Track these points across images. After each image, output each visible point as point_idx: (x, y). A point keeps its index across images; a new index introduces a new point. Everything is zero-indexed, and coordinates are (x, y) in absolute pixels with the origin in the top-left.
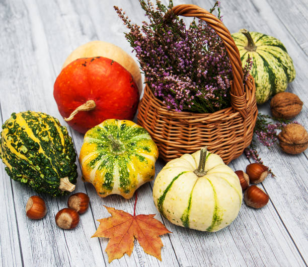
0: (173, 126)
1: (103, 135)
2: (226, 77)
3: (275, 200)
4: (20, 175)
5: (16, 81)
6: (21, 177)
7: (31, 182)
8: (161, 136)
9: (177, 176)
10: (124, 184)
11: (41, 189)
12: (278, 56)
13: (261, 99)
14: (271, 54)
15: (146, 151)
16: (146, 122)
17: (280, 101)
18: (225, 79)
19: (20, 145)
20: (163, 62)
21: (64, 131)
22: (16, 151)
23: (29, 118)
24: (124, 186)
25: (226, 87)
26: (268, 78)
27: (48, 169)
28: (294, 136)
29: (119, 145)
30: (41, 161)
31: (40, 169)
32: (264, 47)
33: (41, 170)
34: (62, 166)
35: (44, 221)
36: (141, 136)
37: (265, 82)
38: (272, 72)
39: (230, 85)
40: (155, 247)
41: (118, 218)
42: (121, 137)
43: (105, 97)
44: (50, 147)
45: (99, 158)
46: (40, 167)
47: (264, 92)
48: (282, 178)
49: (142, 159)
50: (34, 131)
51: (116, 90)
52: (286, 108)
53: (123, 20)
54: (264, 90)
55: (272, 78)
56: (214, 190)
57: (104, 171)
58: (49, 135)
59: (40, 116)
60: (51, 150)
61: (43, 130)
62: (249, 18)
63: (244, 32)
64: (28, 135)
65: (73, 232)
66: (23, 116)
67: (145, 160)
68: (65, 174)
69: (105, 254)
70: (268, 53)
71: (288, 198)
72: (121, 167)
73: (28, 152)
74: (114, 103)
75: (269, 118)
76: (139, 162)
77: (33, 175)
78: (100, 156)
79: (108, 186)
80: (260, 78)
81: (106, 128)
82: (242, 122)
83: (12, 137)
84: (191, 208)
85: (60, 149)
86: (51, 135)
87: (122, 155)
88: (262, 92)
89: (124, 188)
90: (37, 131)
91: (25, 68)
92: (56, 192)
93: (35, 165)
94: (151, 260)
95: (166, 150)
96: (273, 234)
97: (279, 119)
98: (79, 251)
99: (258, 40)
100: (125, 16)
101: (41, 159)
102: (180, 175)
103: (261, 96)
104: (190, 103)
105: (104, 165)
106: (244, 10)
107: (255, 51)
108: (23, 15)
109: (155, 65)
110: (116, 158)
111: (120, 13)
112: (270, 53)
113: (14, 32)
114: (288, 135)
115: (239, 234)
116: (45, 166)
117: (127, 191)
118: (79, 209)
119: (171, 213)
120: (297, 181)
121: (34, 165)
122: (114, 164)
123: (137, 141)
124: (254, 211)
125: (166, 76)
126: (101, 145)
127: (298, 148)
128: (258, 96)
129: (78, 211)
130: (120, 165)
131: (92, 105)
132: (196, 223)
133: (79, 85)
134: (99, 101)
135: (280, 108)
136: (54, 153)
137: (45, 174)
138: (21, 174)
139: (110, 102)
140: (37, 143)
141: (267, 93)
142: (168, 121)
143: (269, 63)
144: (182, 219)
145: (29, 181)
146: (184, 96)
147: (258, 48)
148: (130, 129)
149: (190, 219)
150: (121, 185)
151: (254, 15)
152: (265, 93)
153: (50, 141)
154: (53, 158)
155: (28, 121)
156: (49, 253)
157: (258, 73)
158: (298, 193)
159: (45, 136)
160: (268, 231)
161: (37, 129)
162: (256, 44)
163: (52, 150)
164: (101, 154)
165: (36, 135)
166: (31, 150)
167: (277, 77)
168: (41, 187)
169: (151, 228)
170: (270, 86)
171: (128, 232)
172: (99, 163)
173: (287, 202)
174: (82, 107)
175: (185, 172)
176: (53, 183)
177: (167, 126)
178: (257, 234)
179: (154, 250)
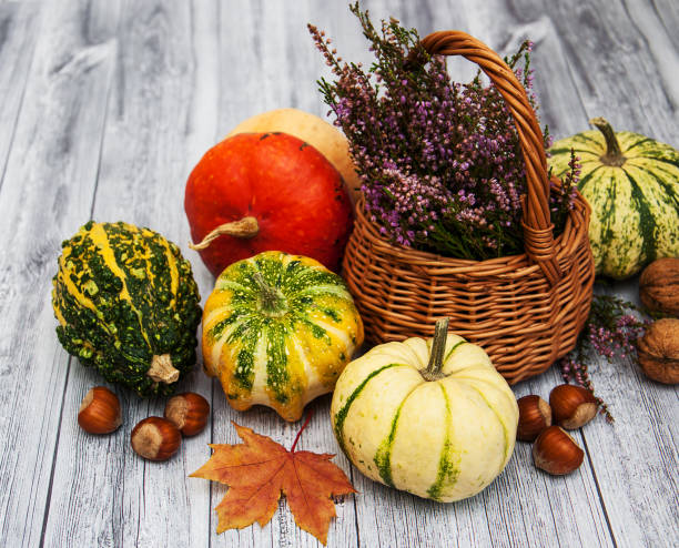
0: (400, 279)
1: (249, 277)
2: (511, 185)
3: (600, 467)
4: (79, 341)
5: (136, 185)
6: (81, 346)
7: (98, 357)
8: (375, 301)
9: (377, 369)
10: (276, 379)
11: (114, 373)
12: (669, 181)
13: (618, 267)
14: (653, 175)
15: (330, 317)
16: (353, 272)
17: (657, 272)
18: (509, 187)
19: (86, 278)
20: (394, 146)
21: (183, 266)
22: (77, 290)
23: (114, 231)
24: (275, 384)
25: (510, 205)
26: (637, 223)
27: (131, 332)
28: (667, 342)
29: (275, 298)
30: (120, 315)
31: (116, 330)
32: (641, 161)
33: (117, 334)
34: (160, 330)
35: (113, 440)
36: (325, 287)
37: (630, 228)
38: (649, 211)
39: (520, 203)
40: (319, 518)
41: (256, 450)
42: (284, 284)
43: (279, 215)
44: (144, 291)
45: (231, 319)
46: (118, 328)
47: (626, 251)
48: (628, 427)
49: (319, 332)
50: (117, 255)
51: (304, 202)
52: (670, 288)
53: (326, 56)
54: (628, 247)
55: (647, 224)
56: (447, 406)
57: (238, 346)
58: (148, 268)
59: (141, 233)
60: (145, 297)
61: (136, 257)
62: (650, 120)
63: (600, 123)
64: (103, 261)
65: (163, 466)
66: (106, 227)
67: (326, 336)
68: (163, 346)
69: (214, 517)
70: (646, 173)
71: (630, 466)
72: (272, 341)
73: (98, 294)
74: (298, 227)
75: (633, 308)
76: (312, 338)
77: (102, 342)
78: (235, 316)
79: (244, 379)
80: (619, 220)
81: (259, 263)
82: (547, 290)
83: (74, 262)
84: (396, 438)
85: (164, 297)
86: (152, 269)
87: (280, 319)
88: (622, 250)
89: (276, 389)
90: (124, 256)
91: (160, 163)
92: (141, 381)
93: (109, 322)
94: (304, 540)
95: (384, 330)
96: (575, 529)
97: (652, 313)
98: (164, 503)
99: (631, 147)
100: (330, 48)
101: (121, 310)
102: (384, 368)
103: (621, 260)
104: (428, 226)
105: (240, 334)
106: (644, 103)
107: (620, 166)
108: (184, 70)
109: (377, 150)
110: (265, 322)
111: (320, 41)
112: (650, 173)
113: (158, 99)
114: (654, 339)
115: (503, 520)
116: (126, 325)
117: (283, 398)
118: (182, 423)
119: (357, 445)
120: (659, 436)
121: (107, 321)
122: (259, 334)
123: (315, 296)
124: (548, 481)
125: (386, 168)
126: (242, 294)
127: (673, 368)
128: (613, 260)
129: (181, 426)
130: (271, 336)
131: (250, 226)
132: (404, 471)
133: (231, 184)
134: (267, 221)
135: (657, 289)
136: (151, 304)
137: (122, 339)
138: (80, 338)
139: (289, 225)
140: (119, 279)
141: (633, 254)
142: (389, 268)
143: (644, 192)
144: (376, 461)
145: (94, 355)
146: (414, 208)
147: (628, 162)
148: (306, 271)
149: (394, 462)
150: (270, 382)
151: (662, 117)
152: (629, 254)
153: (147, 280)
154: (146, 313)
155: (111, 236)
156: (105, 498)
157: (617, 210)
158: (656, 459)
159: (137, 268)
160: (567, 523)
161: (125, 251)
162: (627, 155)
163: (148, 298)
164: (238, 313)
165: (121, 264)
166: (106, 290)
167: (658, 222)
168: (114, 369)
169: (321, 480)
170: (640, 241)
171: (270, 481)
172: (230, 330)
173: (626, 474)
174: (229, 228)
175: (398, 365)
176: (135, 360)
177: (387, 279)
178: (541, 524)
179: (315, 521)
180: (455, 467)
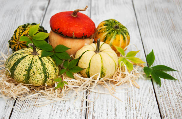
56: (102, 59)
84: (90, 67)
102: (86, 51)
144: (86, 73)
149: (90, 73)
175: (89, 50)
180: (105, 73)
